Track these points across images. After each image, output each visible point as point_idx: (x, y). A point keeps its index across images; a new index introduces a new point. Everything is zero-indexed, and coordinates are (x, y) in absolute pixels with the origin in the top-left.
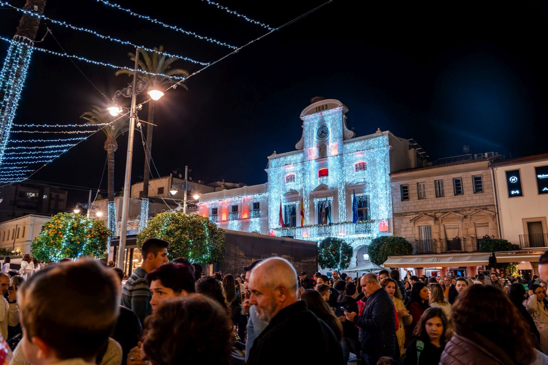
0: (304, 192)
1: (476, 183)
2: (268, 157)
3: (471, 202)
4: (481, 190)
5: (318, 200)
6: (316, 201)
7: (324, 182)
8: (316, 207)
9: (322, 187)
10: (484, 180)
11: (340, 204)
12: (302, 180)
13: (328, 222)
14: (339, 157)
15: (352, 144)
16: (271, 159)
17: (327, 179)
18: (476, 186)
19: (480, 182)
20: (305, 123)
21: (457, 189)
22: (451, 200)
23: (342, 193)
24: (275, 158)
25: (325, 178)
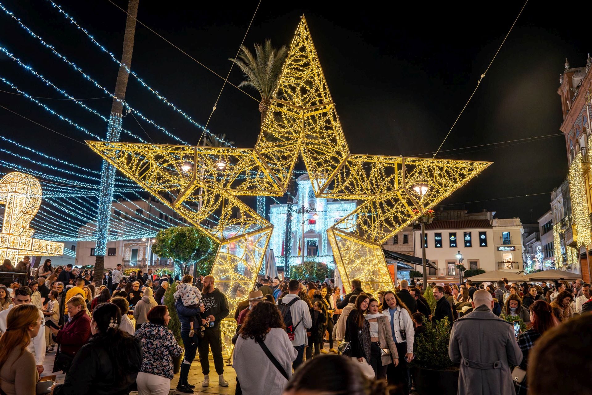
0: (297, 233)
1: (405, 238)
2: (270, 206)
3: (402, 249)
4: (407, 242)
5: (308, 239)
6: (306, 240)
7: (313, 228)
8: (306, 244)
9: (311, 231)
10: (409, 237)
11: (323, 243)
12: (296, 225)
13: (317, 255)
14: (324, 212)
15: (333, 205)
16: (272, 207)
17: (314, 226)
18: (405, 240)
19: (407, 238)
20: (299, 186)
21: (395, 240)
22: (391, 247)
23: (325, 236)
24: (276, 207)
25: (313, 225)
